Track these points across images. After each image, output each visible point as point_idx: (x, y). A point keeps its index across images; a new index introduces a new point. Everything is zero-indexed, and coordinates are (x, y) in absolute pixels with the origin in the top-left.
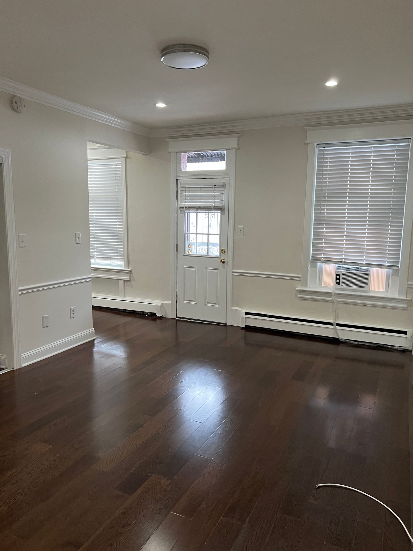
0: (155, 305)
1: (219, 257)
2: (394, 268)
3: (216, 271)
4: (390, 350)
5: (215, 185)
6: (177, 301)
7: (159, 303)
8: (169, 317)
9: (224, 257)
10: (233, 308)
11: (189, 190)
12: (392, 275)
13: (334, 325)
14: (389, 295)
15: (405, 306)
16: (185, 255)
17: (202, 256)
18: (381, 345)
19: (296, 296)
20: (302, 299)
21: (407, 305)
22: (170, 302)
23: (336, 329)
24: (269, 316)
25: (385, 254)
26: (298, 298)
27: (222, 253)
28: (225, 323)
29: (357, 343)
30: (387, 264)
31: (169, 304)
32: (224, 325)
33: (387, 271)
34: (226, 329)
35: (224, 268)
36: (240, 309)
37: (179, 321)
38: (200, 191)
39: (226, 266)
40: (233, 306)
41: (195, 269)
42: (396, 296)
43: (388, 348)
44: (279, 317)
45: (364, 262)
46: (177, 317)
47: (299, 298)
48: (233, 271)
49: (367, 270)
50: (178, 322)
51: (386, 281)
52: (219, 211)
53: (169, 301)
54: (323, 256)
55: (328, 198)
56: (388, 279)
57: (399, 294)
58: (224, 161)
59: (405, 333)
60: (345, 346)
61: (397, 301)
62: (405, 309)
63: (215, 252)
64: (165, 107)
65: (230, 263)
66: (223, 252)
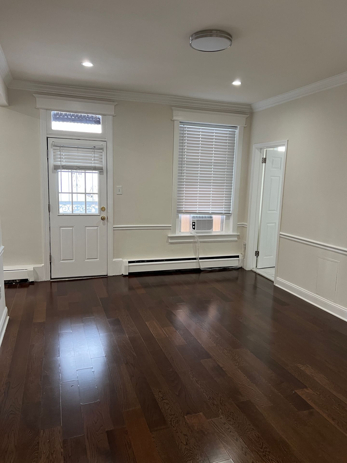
0: (27, 271)
1: (99, 215)
2: (228, 215)
3: (96, 228)
4: (230, 270)
5: (95, 147)
6: (51, 263)
7: (30, 267)
8: (42, 281)
9: (104, 214)
10: (114, 260)
11: (64, 150)
12: (226, 219)
13: (198, 259)
14: (223, 233)
15: (236, 239)
16: (59, 215)
17: (80, 215)
18: (225, 268)
19: (167, 242)
20: (171, 243)
21: (237, 238)
22: (43, 265)
23: (199, 262)
24: (146, 261)
25: (223, 205)
26: (168, 243)
27: (101, 211)
28: (106, 274)
29: (210, 269)
30: (223, 212)
31: (41, 267)
32: (105, 277)
33: (221, 217)
34: (107, 279)
35: (104, 224)
36: (121, 259)
37: (54, 282)
38: (77, 151)
39: (106, 223)
40: (114, 258)
41: (71, 228)
42: (231, 233)
43: (229, 269)
44: (154, 261)
45: (210, 212)
46: (51, 279)
47: (170, 243)
48: (114, 226)
49: (211, 217)
50: (52, 283)
51: (221, 223)
52: (97, 172)
53: (41, 264)
54: (184, 209)
55: (187, 164)
56: (222, 222)
57: (233, 231)
58: (100, 124)
59: (238, 257)
60: (204, 273)
61: (232, 237)
62: (236, 241)
63: (94, 210)
64: (91, 67)
65: (111, 219)
66: (102, 209)
